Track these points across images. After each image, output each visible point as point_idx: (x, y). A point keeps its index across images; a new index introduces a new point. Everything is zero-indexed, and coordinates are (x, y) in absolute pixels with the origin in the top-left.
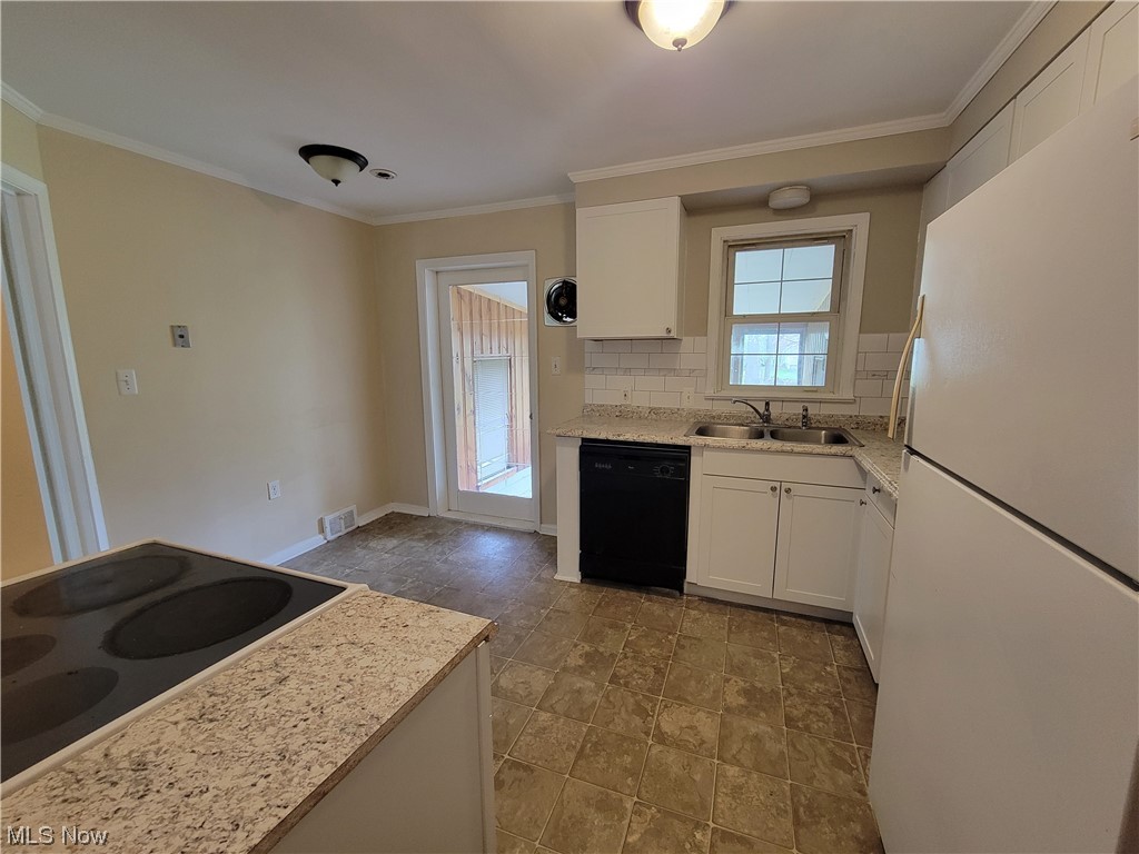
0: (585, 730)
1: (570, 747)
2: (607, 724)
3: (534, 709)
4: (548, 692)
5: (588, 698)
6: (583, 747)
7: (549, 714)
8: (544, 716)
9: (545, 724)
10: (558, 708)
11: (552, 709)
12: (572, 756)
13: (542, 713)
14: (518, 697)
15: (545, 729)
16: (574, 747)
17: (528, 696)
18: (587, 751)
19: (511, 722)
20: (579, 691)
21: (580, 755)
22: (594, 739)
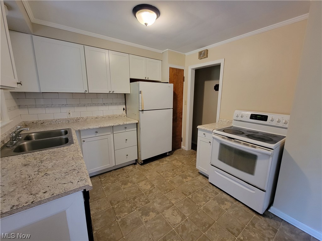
0: (166, 194)
1: (172, 193)
2: (160, 193)
3: (175, 205)
4: (168, 208)
5: (159, 201)
6: (169, 191)
7: (172, 202)
8: (173, 202)
9: (174, 200)
10: (168, 202)
11: (170, 202)
12: (173, 191)
13: (173, 203)
14: (177, 211)
15: (175, 199)
16: (171, 192)
17: (175, 210)
18: (169, 190)
19: (183, 205)
20: (160, 204)
21: (171, 190)
22: (166, 192)
